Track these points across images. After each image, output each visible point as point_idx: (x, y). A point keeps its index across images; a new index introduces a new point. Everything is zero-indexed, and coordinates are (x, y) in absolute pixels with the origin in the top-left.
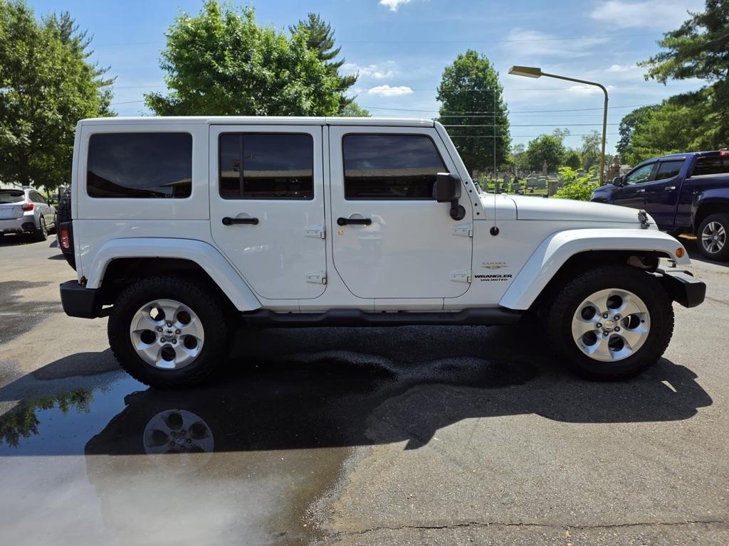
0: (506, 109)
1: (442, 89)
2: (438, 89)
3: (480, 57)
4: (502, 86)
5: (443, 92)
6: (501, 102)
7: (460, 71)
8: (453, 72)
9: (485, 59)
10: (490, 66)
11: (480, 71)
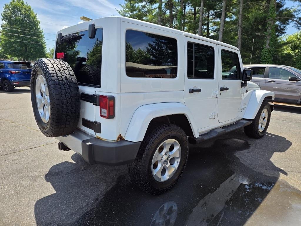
0: (43, 32)
1: (5, 15)
2: (2, 14)
3: (25, 3)
4: (39, 20)
5: (6, 17)
6: (40, 28)
7: (15, 8)
8: (10, 7)
9: (28, 5)
10: (31, 9)
11: (27, 11)
